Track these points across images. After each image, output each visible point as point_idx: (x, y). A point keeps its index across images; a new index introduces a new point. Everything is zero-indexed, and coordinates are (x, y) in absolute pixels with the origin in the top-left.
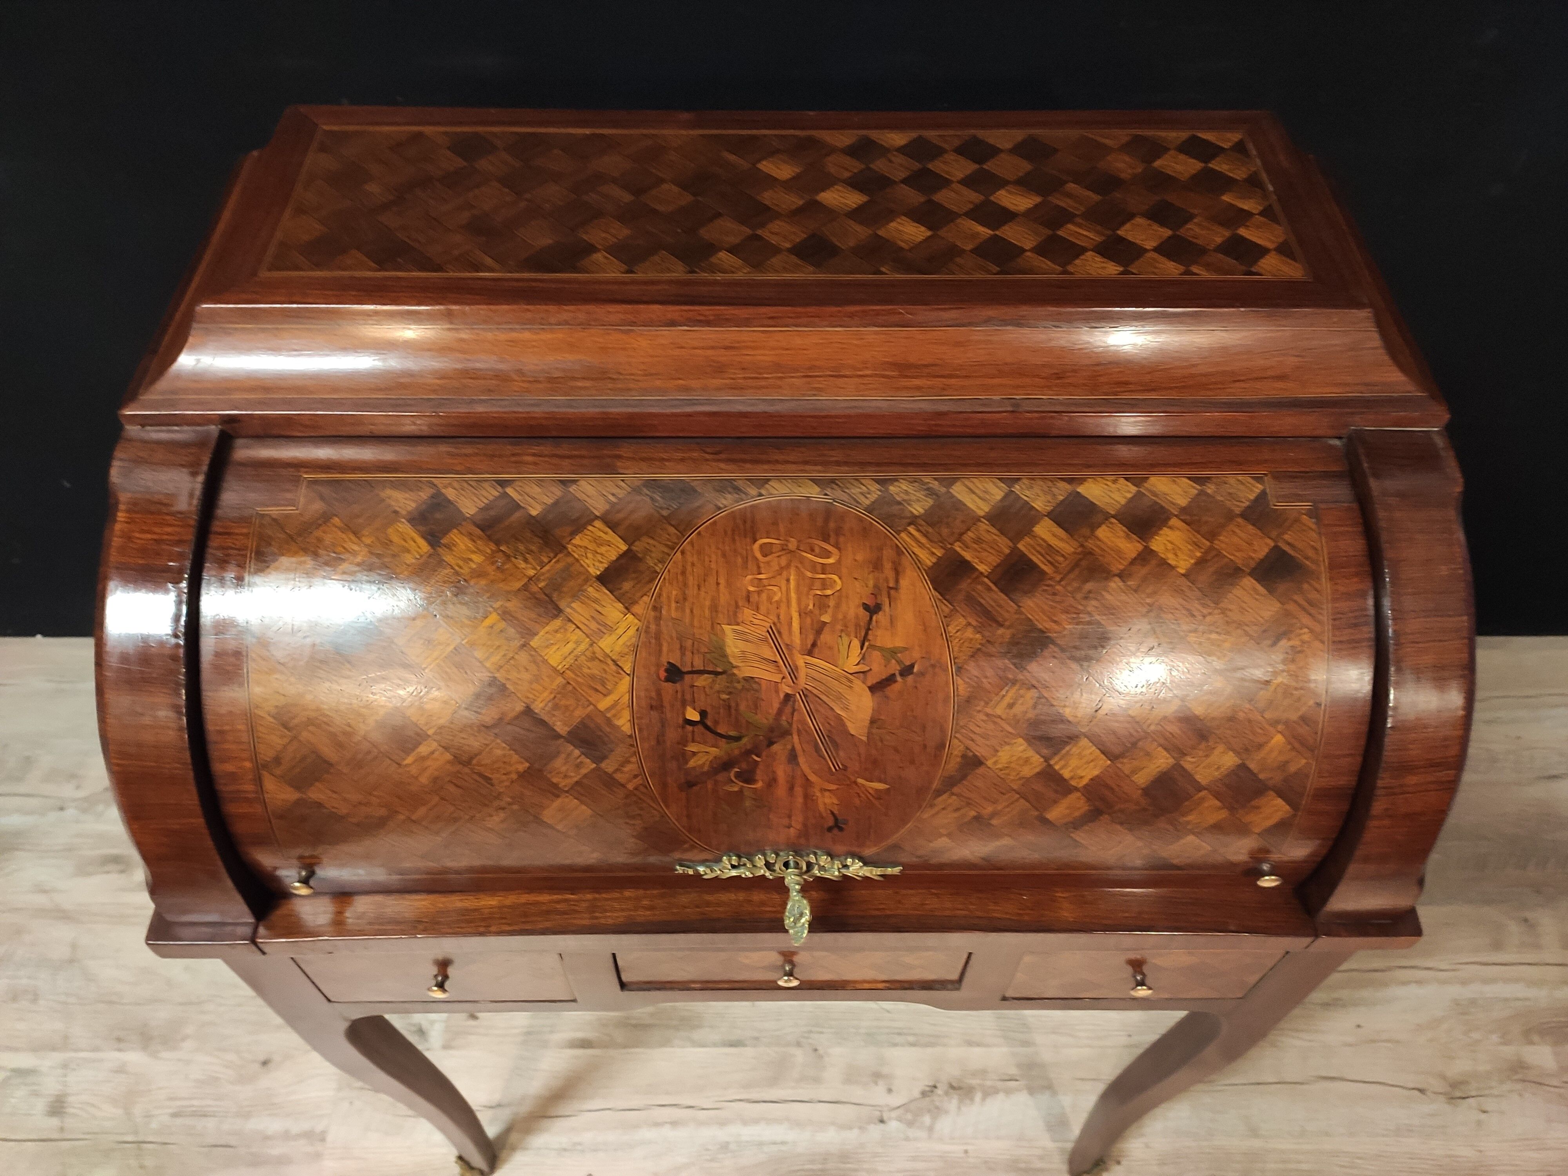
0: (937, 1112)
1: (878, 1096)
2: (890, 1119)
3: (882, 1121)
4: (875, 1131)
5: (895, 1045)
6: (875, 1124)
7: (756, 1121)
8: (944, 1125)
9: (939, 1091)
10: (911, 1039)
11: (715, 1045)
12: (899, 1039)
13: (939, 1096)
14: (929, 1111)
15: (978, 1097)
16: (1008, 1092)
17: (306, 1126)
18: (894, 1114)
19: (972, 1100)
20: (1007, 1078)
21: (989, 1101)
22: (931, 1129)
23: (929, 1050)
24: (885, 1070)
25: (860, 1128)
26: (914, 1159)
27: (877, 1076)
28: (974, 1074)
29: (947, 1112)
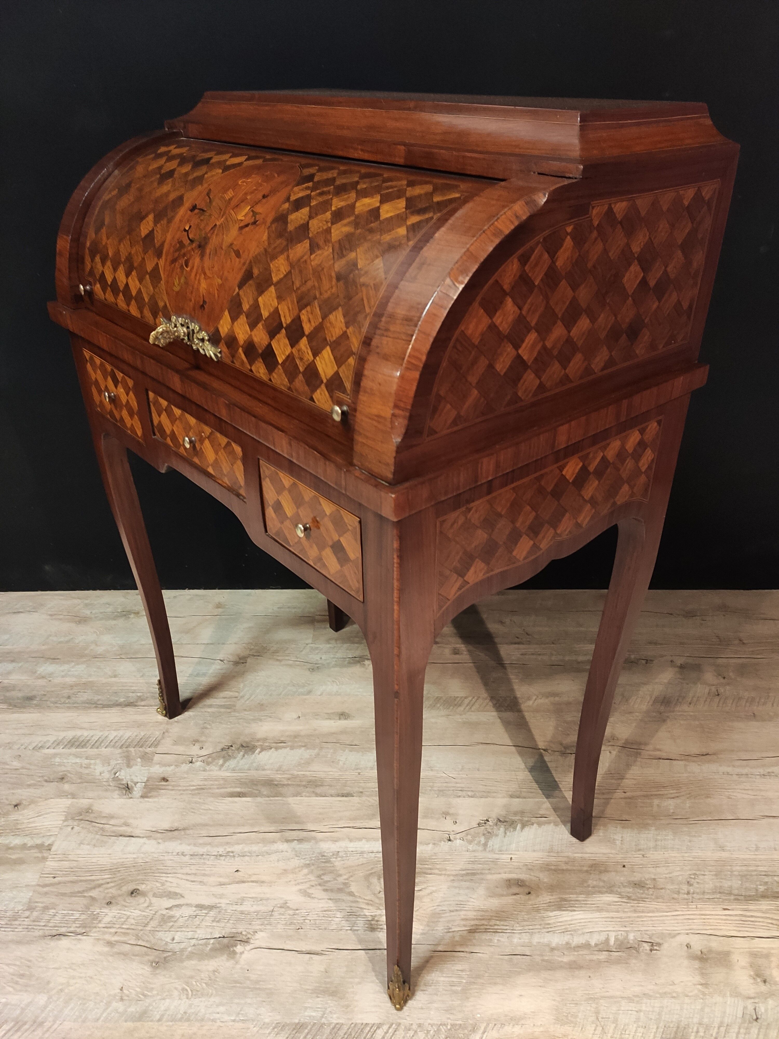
0: (489, 835)
1: (448, 825)
2: (456, 839)
3: (450, 840)
4: (445, 846)
5: (460, 796)
6: (444, 841)
7: (360, 839)
8: (494, 843)
9: (490, 823)
10: (470, 793)
11: (332, 796)
12: (460, 793)
13: (490, 826)
14: (484, 835)
15: (519, 826)
16: (540, 824)
17: (39, 842)
18: (458, 836)
19: (515, 829)
20: (539, 816)
21: (526, 829)
22: (485, 845)
23: (483, 800)
24: (452, 811)
25: (434, 844)
26: (473, 862)
27: (446, 814)
28: (515, 814)
29: (497, 835)
